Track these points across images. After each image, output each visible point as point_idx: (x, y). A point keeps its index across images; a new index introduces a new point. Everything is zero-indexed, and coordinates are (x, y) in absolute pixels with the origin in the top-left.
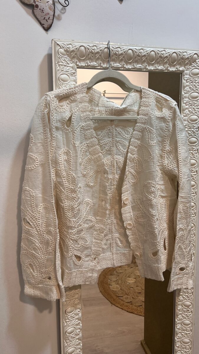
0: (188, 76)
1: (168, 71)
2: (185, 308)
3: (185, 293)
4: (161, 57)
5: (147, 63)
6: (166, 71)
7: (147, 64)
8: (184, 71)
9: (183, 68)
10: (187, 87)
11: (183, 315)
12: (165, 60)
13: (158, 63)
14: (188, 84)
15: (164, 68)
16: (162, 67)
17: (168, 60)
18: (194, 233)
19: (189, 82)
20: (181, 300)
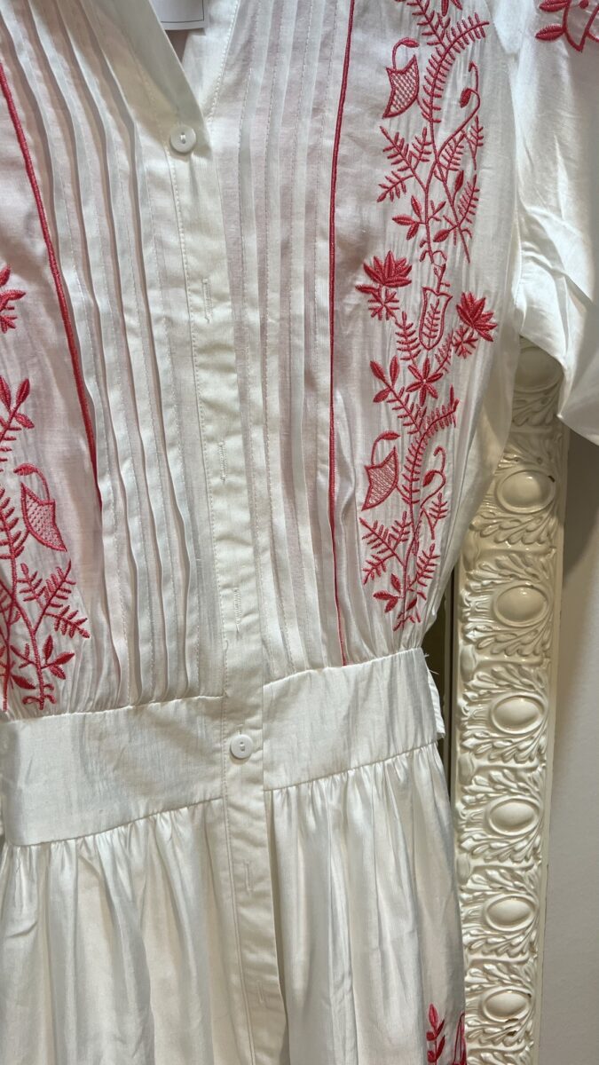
2: (499, 1025)
3: (496, 951)
11: (488, 1055)
18: (543, 644)
20: (474, 987)
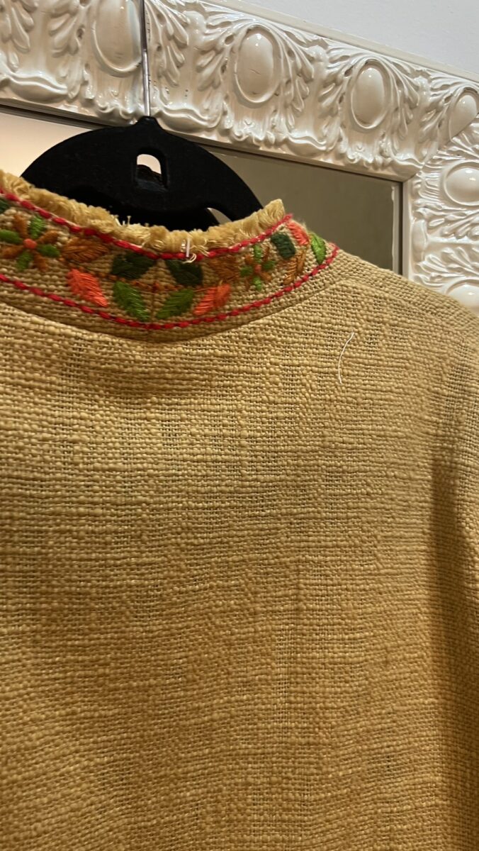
0: (434, 201)
1: (340, 163)
4: (303, 74)
5: (226, 98)
6: (330, 161)
7: (226, 106)
8: (419, 169)
9: (411, 155)
10: (431, 256)
12: (325, 97)
13: (289, 107)
14: (436, 238)
15: (321, 139)
16: (307, 133)
17: (340, 101)
19: (438, 231)
